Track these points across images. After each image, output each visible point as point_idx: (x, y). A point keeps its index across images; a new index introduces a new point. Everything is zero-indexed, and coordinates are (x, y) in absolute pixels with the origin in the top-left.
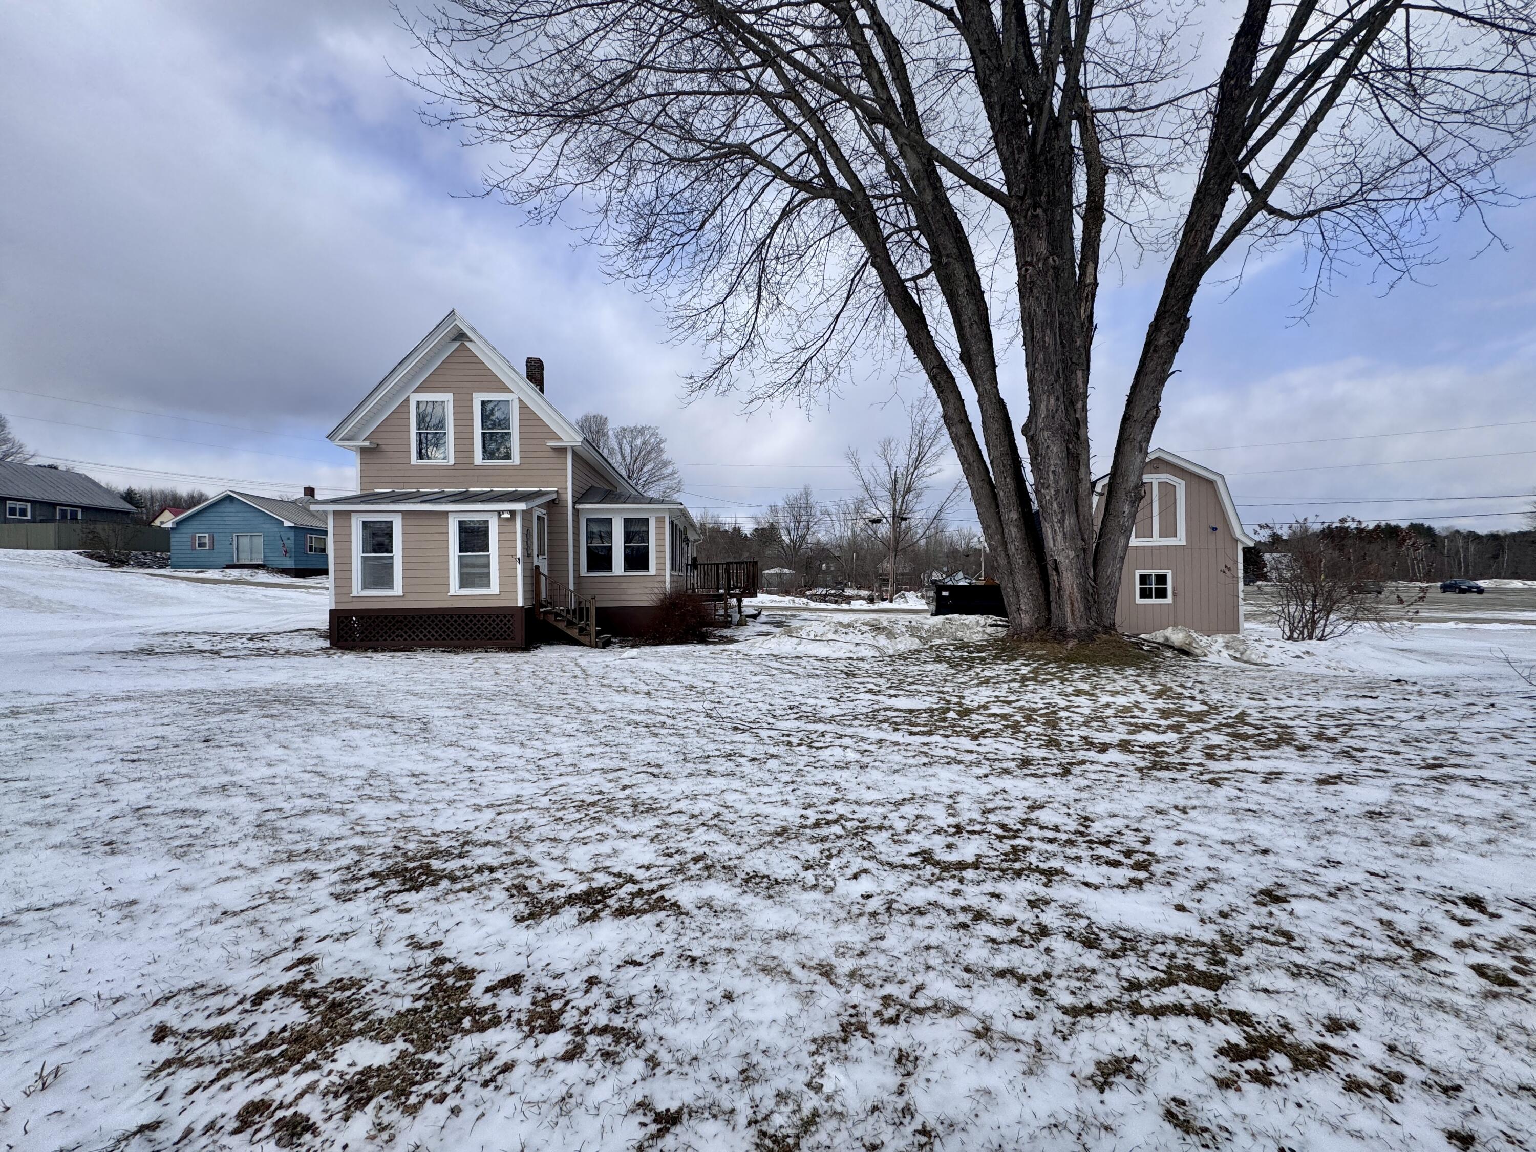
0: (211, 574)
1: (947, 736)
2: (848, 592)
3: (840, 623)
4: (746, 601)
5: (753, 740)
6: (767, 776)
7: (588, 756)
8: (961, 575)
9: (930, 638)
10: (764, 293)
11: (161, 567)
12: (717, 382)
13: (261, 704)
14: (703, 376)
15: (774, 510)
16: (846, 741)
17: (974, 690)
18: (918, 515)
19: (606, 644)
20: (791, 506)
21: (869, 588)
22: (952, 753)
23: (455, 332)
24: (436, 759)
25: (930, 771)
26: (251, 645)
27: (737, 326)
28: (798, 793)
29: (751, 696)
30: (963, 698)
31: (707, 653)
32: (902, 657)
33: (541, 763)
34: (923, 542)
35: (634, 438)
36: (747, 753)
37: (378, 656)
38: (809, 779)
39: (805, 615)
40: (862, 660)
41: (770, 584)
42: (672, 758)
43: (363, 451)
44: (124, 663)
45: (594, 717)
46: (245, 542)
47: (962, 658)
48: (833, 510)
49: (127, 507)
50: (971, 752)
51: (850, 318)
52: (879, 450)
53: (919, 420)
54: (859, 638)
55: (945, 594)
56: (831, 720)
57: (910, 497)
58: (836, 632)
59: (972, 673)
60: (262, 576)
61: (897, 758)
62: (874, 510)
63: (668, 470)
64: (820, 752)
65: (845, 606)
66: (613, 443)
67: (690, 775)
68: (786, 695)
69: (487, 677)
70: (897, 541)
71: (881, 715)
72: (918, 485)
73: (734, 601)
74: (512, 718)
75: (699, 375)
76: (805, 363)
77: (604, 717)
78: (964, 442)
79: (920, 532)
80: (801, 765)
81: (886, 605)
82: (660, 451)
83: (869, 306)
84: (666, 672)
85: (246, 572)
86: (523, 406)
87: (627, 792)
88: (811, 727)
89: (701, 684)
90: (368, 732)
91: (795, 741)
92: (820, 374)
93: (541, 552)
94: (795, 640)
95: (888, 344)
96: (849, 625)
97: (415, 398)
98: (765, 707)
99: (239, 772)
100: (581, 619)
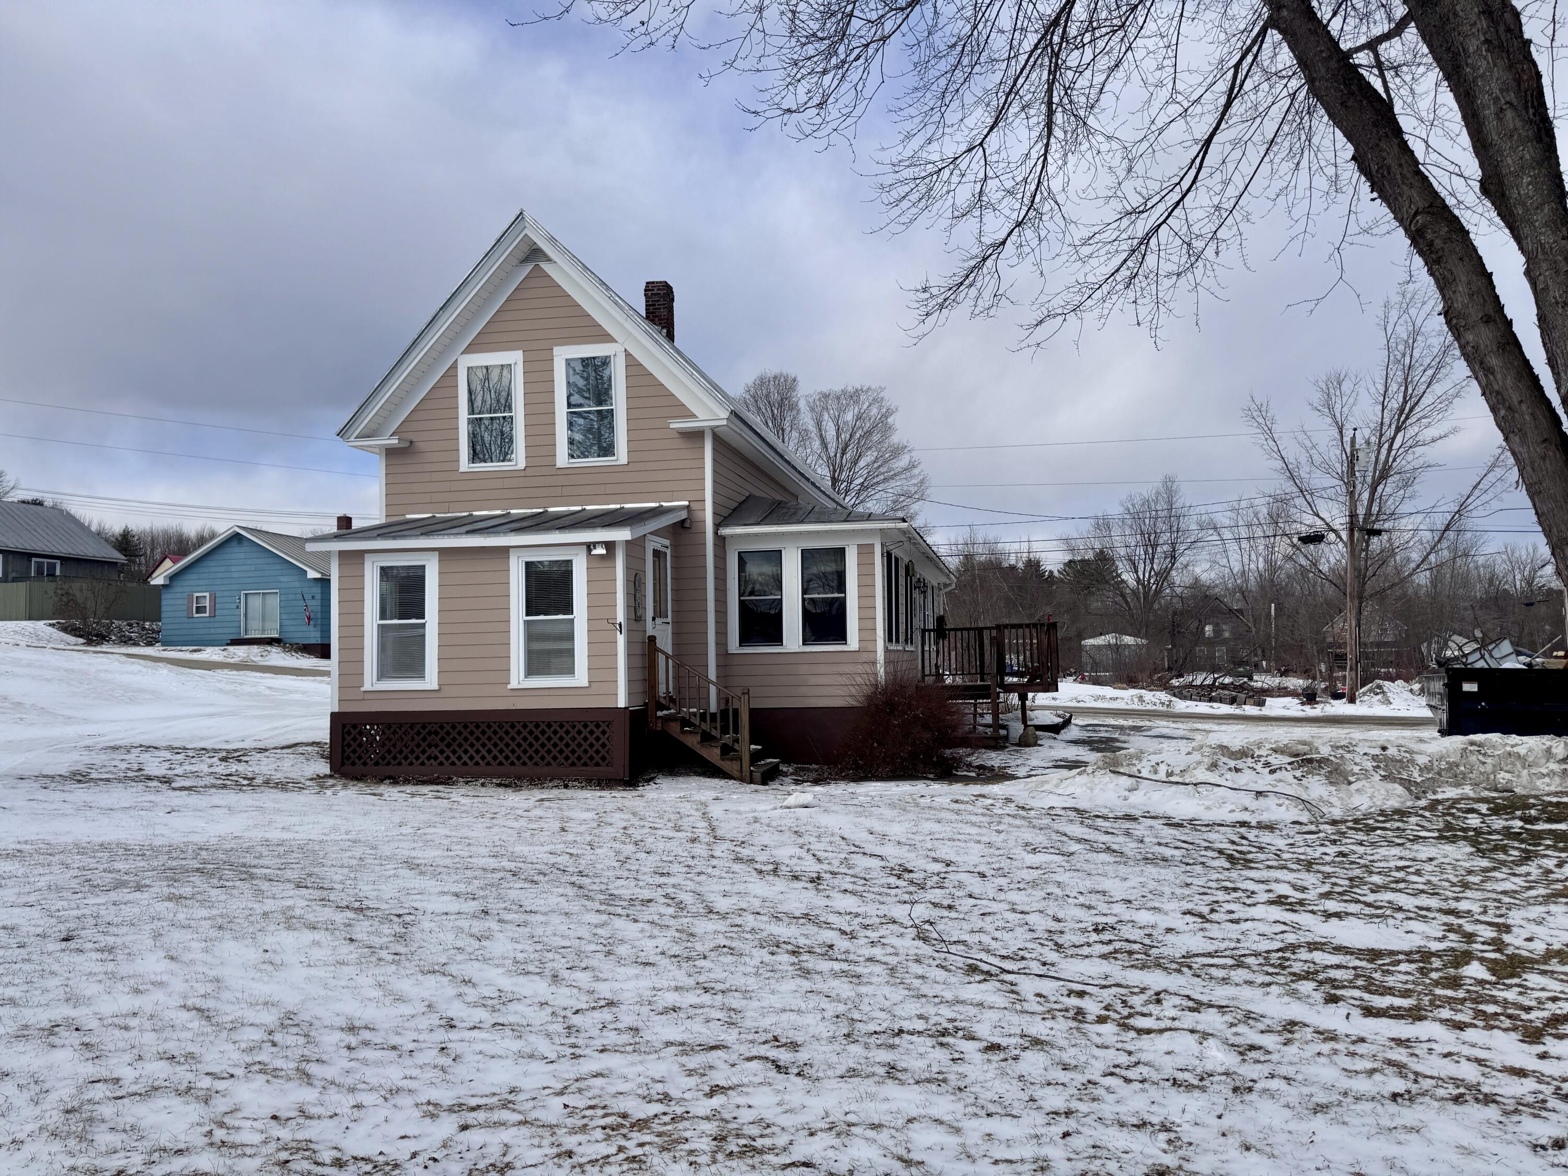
0: (211, 654)
1: (1460, 1026)
2: (1261, 681)
3: (1224, 749)
4: (1041, 698)
5: (1000, 1000)
6: (1012, 1092)
7: (666, 1011)
8: (1506, 647)
9: (1432, 785)
10: (1059, 117)
11: (149, 644)
12: (973, 292)
13: (172, 875)
14: (946, 283)
15: (1103, 525)
16: (1210, 1020)
17: (1536, 911)
18: (1406, 523)
19: (769, 777)
20: (1137, 517)
21: (1306, 673)
22: (1469, 1072)
23: (526, 249)
24: (400, 999)
25: (1408, 1115)
26: (221, 769)
27: (1009, 184)
28: (1077, 1142)
29: (1014, 896)
30: (1507, 929)
31: (945, 801)
32: (1362, 824)
33: (577, 1020)
34: (1423, 578)
35: (842, 410)
36: (983, 1030)
37: (391, 792)
38: (1108, 1109)
39: (1163, 726)
40: (1270, 827)
41: (1096, 666)
42: (824, 1030)
43: (390, 452)
44: (41, 795)
45: (703, 926)
46: (256, 603)
47: (1507, 833)
48: (1223, 519)
49: (117, 556)
50: (1520, 1073)
51: (1235, 143)
52: (1317, 398)
53: (1402, 332)
54: (1264, 781)
55: (1470, 687)
56: (1184, 963)
57: (1388, 488)
58: (1214, 766)
59: (1533, 869)
60: (277, 657)
61: (1326, 1072)
62: (1309, 519)
63: (903, 462)
64: (1145, 1042)
65: (1250, 710)
66: (807, 420)
67: (852, 1073)
68: (1093, 900)
69: (543, 837)
70: (1361, 576)
71: (1300, 961)
72: (1406, 462)
73: (1014, 698)
74: (556, 919)
75: (939, 280)
76: (1146, 239)
77: (721, 926)
78: (1494, 361)
79: (1416, 556)
80: (1095, 1072)
81: (1340, 708)
82: (888, 430)
83: (1277, 112)
84: (860, 836)
85: (255, 649)
86: (632, 363)
87: (717, 1101)
88: (1136, 977)
89: (920, 863)
90: (308, 936)
91: (1092, 1008)
92: (1175, 258)
93: (659, 613)
94: (1125, 782)
95: (1321, 183)
96: (1243, 753)
97: (468, 361)
98: (1041, 923)
99: (87, 1002)
100: (725, 731)
